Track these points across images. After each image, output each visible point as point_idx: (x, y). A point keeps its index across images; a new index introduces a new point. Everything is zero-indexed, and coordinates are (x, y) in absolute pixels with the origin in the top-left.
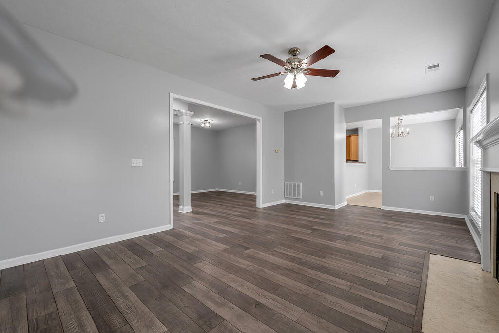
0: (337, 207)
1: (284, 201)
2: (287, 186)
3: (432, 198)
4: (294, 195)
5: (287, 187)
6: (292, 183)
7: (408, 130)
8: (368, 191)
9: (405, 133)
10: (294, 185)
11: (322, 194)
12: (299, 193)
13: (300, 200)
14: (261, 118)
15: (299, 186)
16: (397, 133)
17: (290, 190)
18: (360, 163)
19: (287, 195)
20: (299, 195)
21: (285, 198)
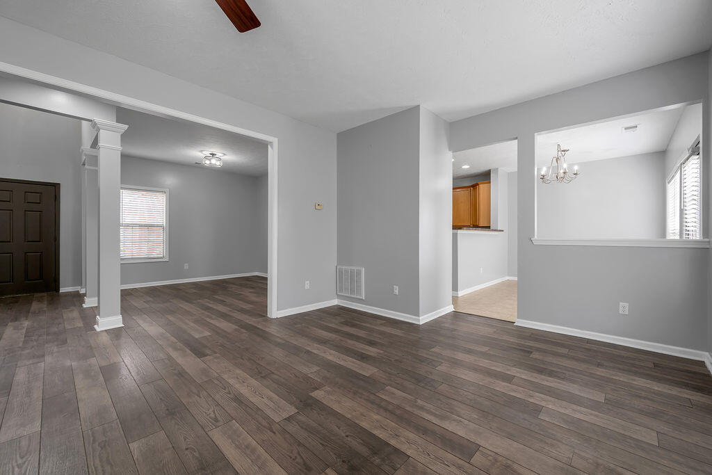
0: (423, 319)
1: (335, 302)
2: (341, 272)
3: (624, 308)
4: (352, 291)
5: (340, 275)
6: (349, 268)
7: (576, 168)
8: (507, 278)
9: (570, 174)
10: (352, 272)
11: (397, 292)
12: (359, 287)
13: (360, 301)
14: (275, 140)
15: (359, 273)
16: (554, 175)
17: (345, 281)
18: (493, 230)
19: (341, 290)
20: (359, 292)
21: (339, 297)
